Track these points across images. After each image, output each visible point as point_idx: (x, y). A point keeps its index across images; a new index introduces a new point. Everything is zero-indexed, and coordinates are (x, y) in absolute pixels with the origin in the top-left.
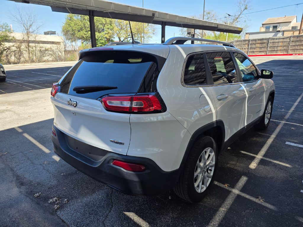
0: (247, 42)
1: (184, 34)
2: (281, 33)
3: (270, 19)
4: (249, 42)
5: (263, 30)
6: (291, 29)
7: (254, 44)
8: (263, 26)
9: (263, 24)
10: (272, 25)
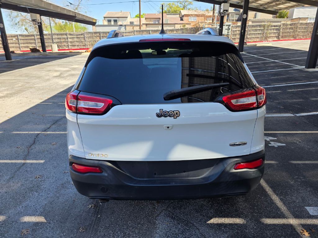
0: (98, 34)
1: (15, 21)
2: (123, 27)
3: (108, 13)
4: (100, 34)
5: (106, 23)
6: (129, 24)
7: (105, 37)
8: (104, 19)
9: (104, 17)
10: (112, 19)
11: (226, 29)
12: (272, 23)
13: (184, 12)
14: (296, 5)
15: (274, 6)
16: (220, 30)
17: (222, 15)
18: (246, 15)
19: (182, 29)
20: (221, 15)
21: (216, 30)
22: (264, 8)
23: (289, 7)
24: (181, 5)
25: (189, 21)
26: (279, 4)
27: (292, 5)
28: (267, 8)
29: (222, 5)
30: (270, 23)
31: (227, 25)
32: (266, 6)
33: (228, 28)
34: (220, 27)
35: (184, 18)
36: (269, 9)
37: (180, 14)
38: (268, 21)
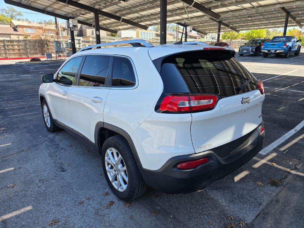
11: (77, 43)
12: (110, 40)
13: (16, 23)
14: (131, 27)
15: (114, 26)
16: (72, 43)
17: (72, 30)
18: (98, 32)
19: (24, 40)
20: (70, 29)
21: (68, 43)
22: (106, 27)
23: (126, 28)
24: (7, 14)
25: (25, 32)
26: (119, 26)
27: (128, 27)
28: (110, 28)
29: (70, 20)
30: (109, 40)
31: (77, 40)
32: (108, 26)
33: (79, 42)
34: (72, 41)
35: (19, 29)
36: (110, 29)
37: (10, 25)
38: (107, 39)
